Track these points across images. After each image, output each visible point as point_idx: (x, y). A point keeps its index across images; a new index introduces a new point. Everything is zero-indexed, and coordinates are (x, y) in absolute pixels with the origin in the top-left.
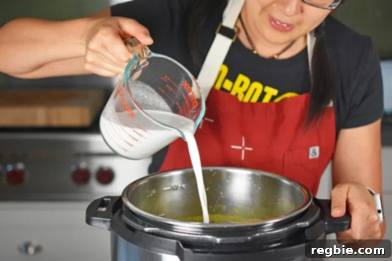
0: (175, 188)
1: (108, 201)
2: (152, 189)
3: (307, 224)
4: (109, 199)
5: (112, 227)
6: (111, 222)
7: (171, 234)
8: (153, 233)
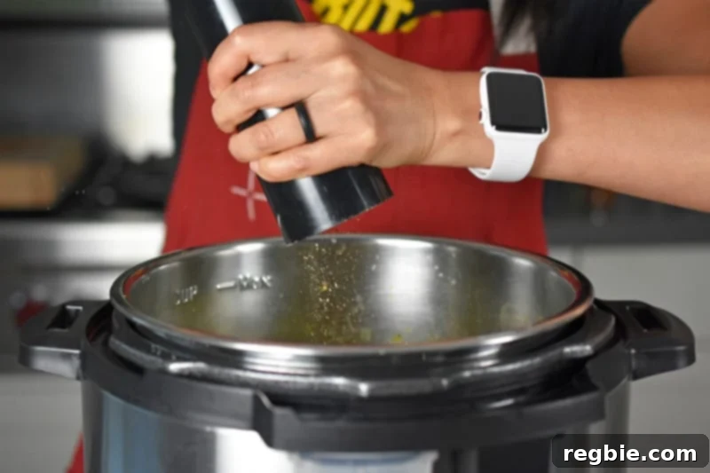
0: (245, 284)
1: (77, 311)
2: (188, 286)
3: (587, 349)
4: (80, 308)
5: (86, 371)
6: (83, 357)
7: (238, 377)
8: (189, 376)
